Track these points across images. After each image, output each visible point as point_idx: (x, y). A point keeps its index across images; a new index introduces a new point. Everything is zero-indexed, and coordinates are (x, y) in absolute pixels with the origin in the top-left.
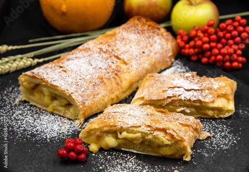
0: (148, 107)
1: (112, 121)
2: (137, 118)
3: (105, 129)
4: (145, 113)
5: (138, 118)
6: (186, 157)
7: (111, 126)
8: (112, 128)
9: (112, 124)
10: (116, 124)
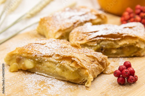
0: (64, 42)
1: (30, 49)
2: (50, 49)
3: (24, 55)
4: (59, 46)
5: (52, 50)
6: (88, 83)
7: (28, 54)
8: (29, 55)
9: (29, 52)
10: (32, 53)
